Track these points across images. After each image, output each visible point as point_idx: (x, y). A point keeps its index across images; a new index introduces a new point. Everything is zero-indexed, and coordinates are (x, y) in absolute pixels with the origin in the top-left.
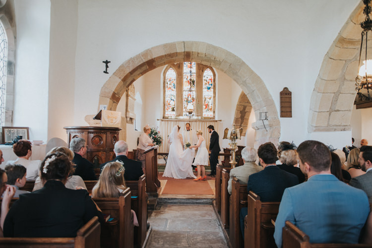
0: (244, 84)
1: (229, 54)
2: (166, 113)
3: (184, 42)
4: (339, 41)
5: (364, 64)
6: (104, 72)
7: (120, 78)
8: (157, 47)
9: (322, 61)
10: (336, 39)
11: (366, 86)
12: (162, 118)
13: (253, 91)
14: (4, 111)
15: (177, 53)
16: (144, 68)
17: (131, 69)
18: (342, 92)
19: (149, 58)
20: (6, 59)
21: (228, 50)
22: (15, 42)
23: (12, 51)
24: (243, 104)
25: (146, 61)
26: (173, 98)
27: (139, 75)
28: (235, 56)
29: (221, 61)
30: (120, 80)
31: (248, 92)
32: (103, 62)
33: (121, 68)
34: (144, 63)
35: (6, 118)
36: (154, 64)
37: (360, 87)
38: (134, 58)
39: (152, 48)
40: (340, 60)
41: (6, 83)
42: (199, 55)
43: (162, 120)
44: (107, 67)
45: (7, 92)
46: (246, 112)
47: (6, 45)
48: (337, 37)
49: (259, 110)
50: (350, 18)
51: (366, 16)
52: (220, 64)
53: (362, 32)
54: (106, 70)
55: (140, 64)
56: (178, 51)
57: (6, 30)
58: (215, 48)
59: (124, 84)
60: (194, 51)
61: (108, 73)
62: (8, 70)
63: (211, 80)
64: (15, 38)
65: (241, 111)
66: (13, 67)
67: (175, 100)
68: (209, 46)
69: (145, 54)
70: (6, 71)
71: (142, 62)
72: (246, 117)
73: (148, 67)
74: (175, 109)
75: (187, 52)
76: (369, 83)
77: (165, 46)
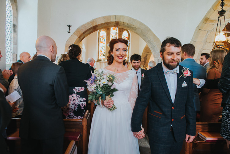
0: (149, 42)
1: (141, 24)
2: (100, 57)
3: (116, 16)
4: (205, 20)
5: (218, 35)
6: (68, 32)
7: (77, 36)
8: (100, 18)
9: (194, 31)
10: (204, 18)
11: (218, 47)
12: (97, 60)
13: (154, 46)
14: (12, 54)
15: (111, 22)
16: (91, 30)
17: (84, 31)
18: (204, 49)
19: (95, 25)
20: (12, 23)
21: (141, 22)
22: (17, 12)
23: (15, 18)
24: (146, 53)
25: (93, 26)
26: (104, 48)
27: (87, 34)
28: (145, 25)
29: (137, 28)
30: (77, 37)
31: (151, 47)
32: (67, 26)
33: (78, 30)
34: (92, 27)
35: (13, 58)
36: (97, 28)
37: (215, 47)
38: (85, 24)
39: (97, 18)
40: (205, 30)
41: (12, 37)
42: (124, 24)
43: (97, 62)
44: (70, 29)
45: (13, 43)
46: (147, 58)
47: (12, 14)
48: (204, 17)
49: (157, 57)
50: (212, 7)
51: (221, 7)
52: (136, 30)
53: (219, 17)
54: (69, 31)
55: (89, 28)
56: (112, 21)
57: (12, 4)
58: (134, 20)
59: (79, 40)
60: (121, 21)
61: (70, 33)
62: (13, 30)
63: (127, 38)
64: (17, 10)
65: (144, 57)
66: (16, 28)
67: (105, 49)
68: (130, 18)
69: (92, 22)
70: (12, 30)
71: (90, 27)
72: (147, 61)
73: (93, 30)
74: (105, 55)
75: (117, 22)
76: (220, 46)
77: (104, 17)
